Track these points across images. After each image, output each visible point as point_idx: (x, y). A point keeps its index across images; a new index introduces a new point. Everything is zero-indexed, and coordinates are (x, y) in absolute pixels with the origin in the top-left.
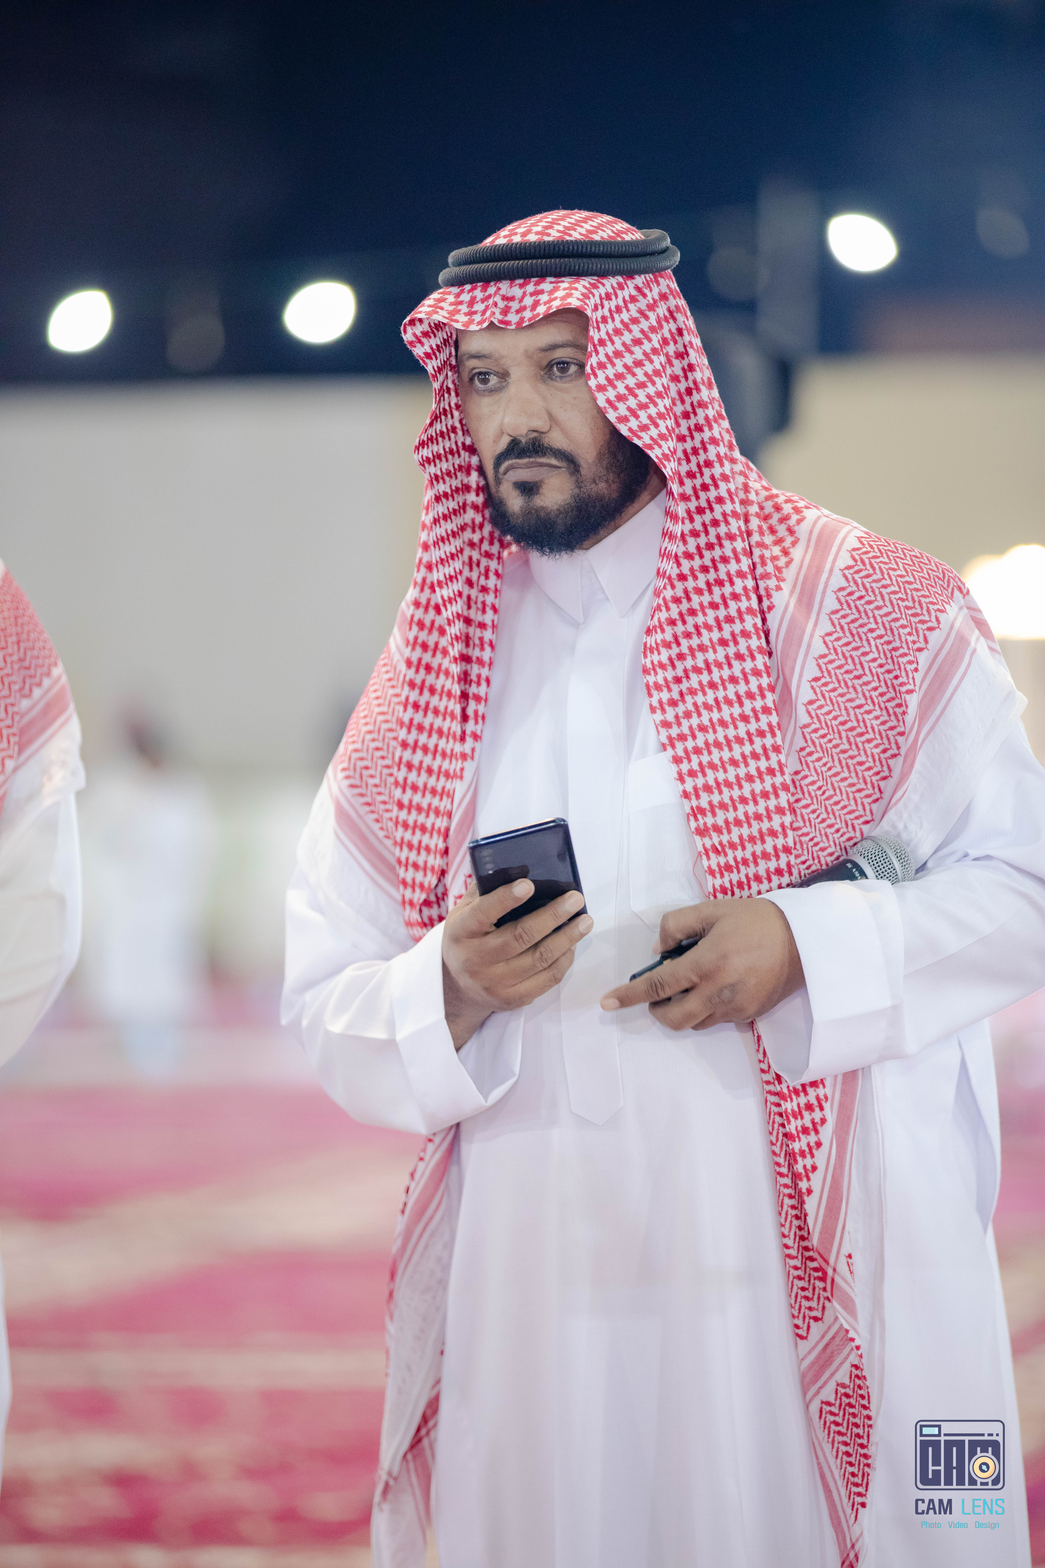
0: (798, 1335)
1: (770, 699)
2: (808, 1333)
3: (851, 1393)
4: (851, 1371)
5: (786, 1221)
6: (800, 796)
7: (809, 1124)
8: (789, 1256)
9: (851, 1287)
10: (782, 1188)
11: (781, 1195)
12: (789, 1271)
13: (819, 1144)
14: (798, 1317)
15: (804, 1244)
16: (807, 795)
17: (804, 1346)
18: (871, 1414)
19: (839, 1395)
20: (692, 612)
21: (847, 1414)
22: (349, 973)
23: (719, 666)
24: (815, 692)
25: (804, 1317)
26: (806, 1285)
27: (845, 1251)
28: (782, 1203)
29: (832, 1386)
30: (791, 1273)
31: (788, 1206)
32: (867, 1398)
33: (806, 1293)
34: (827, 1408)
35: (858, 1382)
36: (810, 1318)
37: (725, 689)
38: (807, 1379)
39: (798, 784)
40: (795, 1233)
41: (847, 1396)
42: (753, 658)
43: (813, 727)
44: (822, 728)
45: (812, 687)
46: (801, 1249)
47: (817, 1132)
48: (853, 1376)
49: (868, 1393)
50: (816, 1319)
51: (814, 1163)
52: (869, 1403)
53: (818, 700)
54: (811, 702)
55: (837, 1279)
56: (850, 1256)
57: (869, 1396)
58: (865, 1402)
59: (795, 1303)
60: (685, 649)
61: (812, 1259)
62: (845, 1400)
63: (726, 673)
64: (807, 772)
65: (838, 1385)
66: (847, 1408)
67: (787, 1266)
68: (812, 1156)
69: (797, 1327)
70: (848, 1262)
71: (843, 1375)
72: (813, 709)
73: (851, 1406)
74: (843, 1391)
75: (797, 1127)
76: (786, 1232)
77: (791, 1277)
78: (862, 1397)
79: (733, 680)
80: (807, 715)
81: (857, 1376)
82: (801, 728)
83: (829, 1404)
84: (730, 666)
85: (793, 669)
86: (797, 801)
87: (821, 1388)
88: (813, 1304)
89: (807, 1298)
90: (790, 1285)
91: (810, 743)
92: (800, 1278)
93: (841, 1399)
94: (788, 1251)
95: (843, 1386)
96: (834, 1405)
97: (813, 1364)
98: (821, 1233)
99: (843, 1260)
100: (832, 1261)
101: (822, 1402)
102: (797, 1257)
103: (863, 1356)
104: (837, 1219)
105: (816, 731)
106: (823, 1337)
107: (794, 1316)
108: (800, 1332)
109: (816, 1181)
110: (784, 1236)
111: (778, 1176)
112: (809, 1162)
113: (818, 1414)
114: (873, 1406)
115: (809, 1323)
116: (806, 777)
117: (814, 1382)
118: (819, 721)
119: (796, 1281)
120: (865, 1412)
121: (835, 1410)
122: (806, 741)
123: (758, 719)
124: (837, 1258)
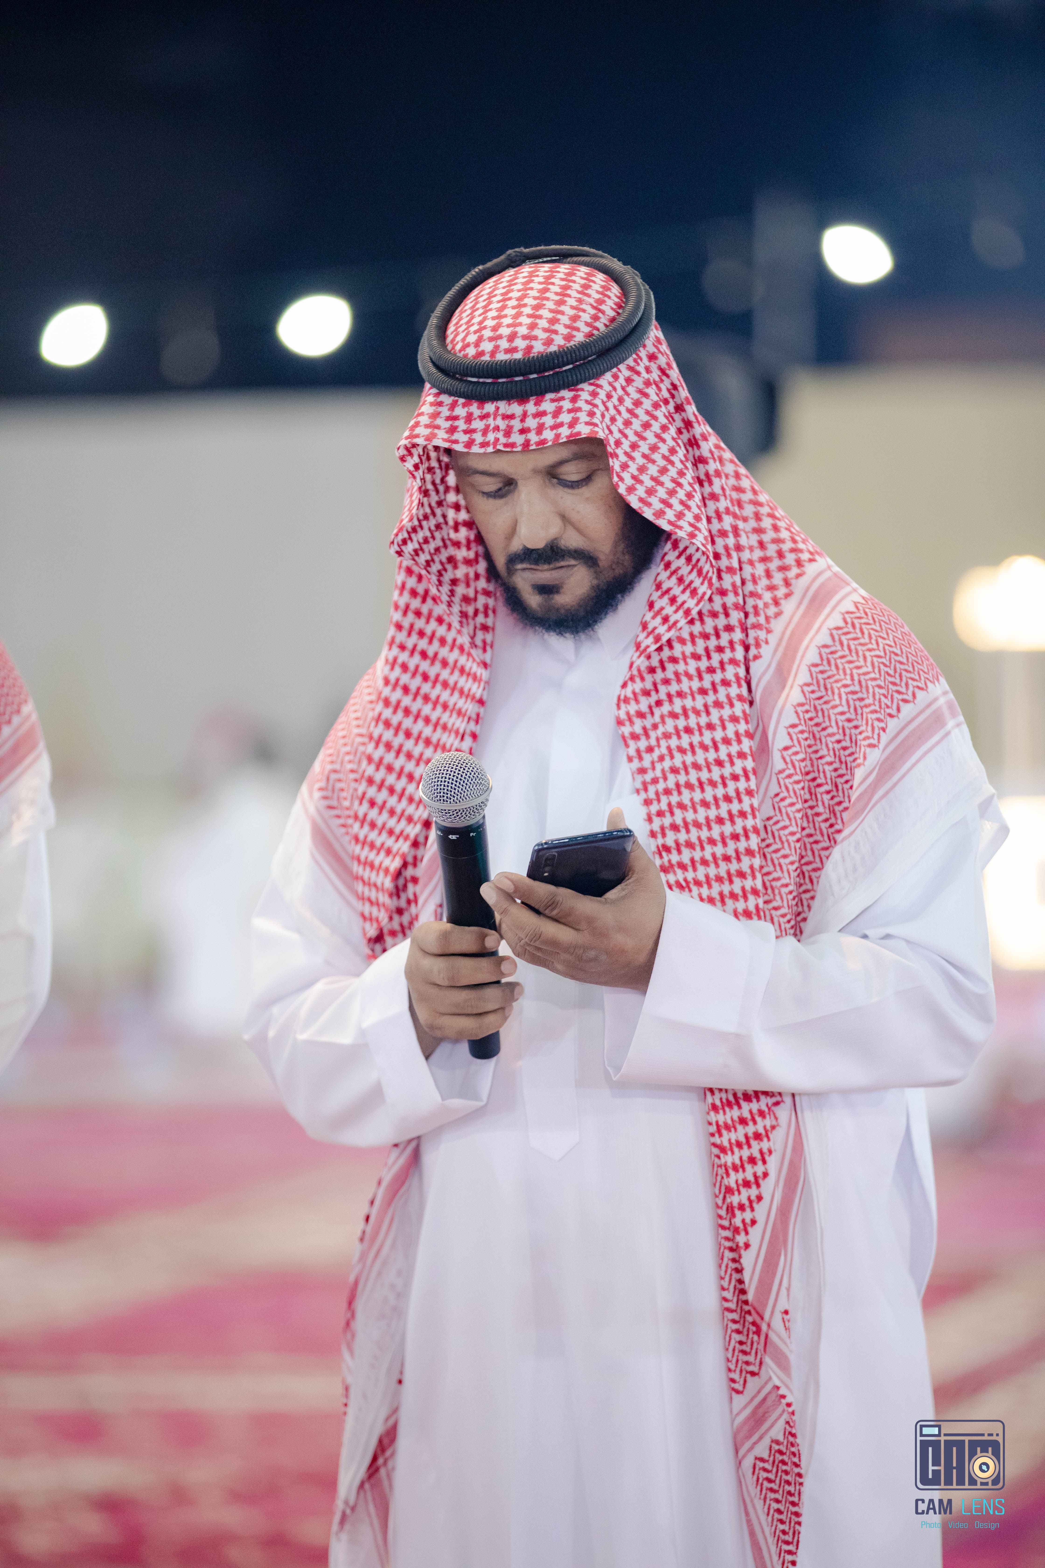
0: (733, 1389)
1: (746, 745)
2: (744, 1387)
3: (784, 1450)
4: (785, 1429)
5: (725, 1274)
6: (771, 841)
7: (751, 1178)
8: (728, 1310)
9: (785, 1343)
10: (723, 1241)
11: (722, 1248)
12: (727, 1325)
13: (760, 1198)
14: (735, 1371)
15: (743, 1298)
16: (777, 839)
17: (739, 1401)
18: (802, 1472)
19: (773, 1452)
20: (674, 660)
21: (780, 1471)
22: (319, 987)
23: (697, 713)
24: (791, 739)
25: (741, 1371)
26: (744, 1339)
27: (782, 1305)
28: (723, 1256)
29: (766, 1441)
30: (729, 1326)
31: (729, 1259)
32: (797, 1456)
33: (744, 1347)
34: (760, 1464)
35: (791, 1439)
36: (747, 1372)
37: (701, 734)
38: (739, 1437)
39: (769, 829)
40: (735, 1286)
41: (781, 1453)
42: (732, 705)
43: (787, 772)
44: (796, 774)
45: (789, 734)
46: (740, 1302)
47: (758, 1185)
48: (787, 1433)
49: (799, 1451)
50: (753, 1374)
51: (754, 1217)
52: (800, 1461)
53: (794, 746)
54: (786, 748)
55: (772, 1335)
56: (786, 1312)
57: (799, 1454)
58: (796, 1460)
59: (733, 1357)
60: (663, 696)
61: (749, 1313)
62: (779, 1457)
63: (703, 720)
64: (779, 818)
65: (772, 1441)
66: (780, 1465)
67: (726, 1320)
68: (752, 1209)
69: (733, 1381)
70: (783, 1319)
71: (777, 1432)
72: (788, 755)
73: (783, 1462)
74: (777, 1447)
75: (737, 1181)
76: (726, 1285)
77: (729, 1331)
78: (794, 1454)
79: (710, 727)
80: (782, 761)
81: (790, 1433)
82: (776, 774)
83: (762, 1460)
84: (708, 713)
85: (770, 716)
86: (768, 846)
87: (755, 1443)
88: (751, 1358)
89: (744, 1353)
90: (728, 1338)
91: (783, 788)
92: (738, 1332)
93: (774, 1456)
94: (726, 1305)
95: (778, 1442)
96: (768, 1461)
97: (748, 1419)
98: (757, 1288)
99: (778, 1316)
100: (767, 1316)
101: (756, 1458)
102: (735, 1311)
103: (796, 1413)
104: (774, 1274)
105: (790, 776)
106: (759, 1392)
107: (730, 1370)
108: (736, 1386)
109: (755, 1234)
110: (723, 1289)
111: (720, 1229)
112: (748, 1215)
113: (751, 1470)
114: (803, 1464)
115: (745, 1377)
116: (777, 822)
117: (748, 1437)
118: (794, 767)
119: (734, 1335)
120: (797, 1470)
121: (768, 1466)
122: (780, 787)
123: (732, 763)
124: (772, 1313)
